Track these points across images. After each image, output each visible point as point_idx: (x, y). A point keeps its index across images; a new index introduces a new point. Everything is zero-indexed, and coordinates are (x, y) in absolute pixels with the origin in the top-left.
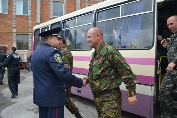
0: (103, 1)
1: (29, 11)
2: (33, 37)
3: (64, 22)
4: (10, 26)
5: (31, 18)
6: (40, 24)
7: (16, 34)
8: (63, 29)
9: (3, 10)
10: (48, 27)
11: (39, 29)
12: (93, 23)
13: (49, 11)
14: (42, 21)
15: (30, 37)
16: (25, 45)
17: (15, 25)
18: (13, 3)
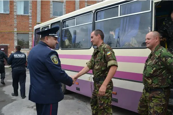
0: (102, 1)
1: (30, 11)
2: (34, 36)
3: (64, 21)
4: (12, 26)
5: (31, 18)
6: (40, 23)
7: (17, 34)
8: (63, 28)
9: (5, 10)
10: (48, 26)
11: (39, 28)
12: (92, 22)
13: (50, 11)
14: (42, 21)
15: (30, 36)
16: (26, 44)
17: (16, 25)
18: (15, 4)
